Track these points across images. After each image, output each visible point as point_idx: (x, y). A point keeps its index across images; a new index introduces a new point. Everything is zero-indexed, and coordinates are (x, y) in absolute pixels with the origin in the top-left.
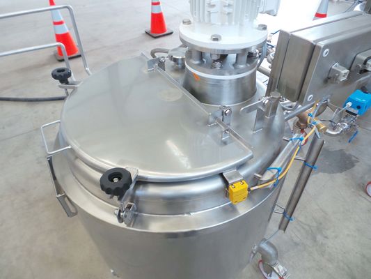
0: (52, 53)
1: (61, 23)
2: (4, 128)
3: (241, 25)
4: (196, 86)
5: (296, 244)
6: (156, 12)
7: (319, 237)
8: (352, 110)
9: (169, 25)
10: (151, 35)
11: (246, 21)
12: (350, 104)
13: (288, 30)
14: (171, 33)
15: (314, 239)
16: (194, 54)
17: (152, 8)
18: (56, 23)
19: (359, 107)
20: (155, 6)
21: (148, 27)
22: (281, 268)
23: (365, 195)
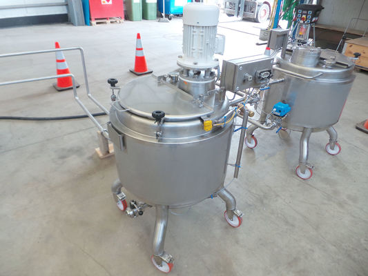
0: (52, 85)
1: (63, 61)
2: (19, 139)
3: (207, 58)
4: (185, 87)
5: (250, 205)
6: (140, 55)
7: (265, 201)
8: (277, 113)
9: (150, 66)
10: (135, 74)
11: (209, 56)
12: (275, 109)
13: (226, 60)
14: (152, 72)
15: (262, 202)
16: (185, 71)
17: (136, 53)
18: (58, 61)
19: (280, 111)
20: (139, 51)
21: (133, 67)
22: (238, 211)
23: (296, 176)
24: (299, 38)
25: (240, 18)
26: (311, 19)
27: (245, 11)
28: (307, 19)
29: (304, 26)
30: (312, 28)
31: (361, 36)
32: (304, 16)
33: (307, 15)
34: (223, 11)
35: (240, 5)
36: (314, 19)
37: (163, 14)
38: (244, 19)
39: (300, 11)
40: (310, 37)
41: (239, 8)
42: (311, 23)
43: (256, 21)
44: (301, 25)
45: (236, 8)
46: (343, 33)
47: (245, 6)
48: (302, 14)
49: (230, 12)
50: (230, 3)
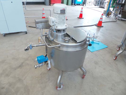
1: (44, 14)
10: (79, 18)
18: (43, 14)
24: (116, 14)
25: (98, 7)
26: (120, 8)
28: (119, 8)
29: (118, 10)
30: (120, 11)
32: (118, 7)
33: (119, 6)
34: (93, 4)
36: (121, 8)
37: (73, 4)
38: (100, 7)
39: (117, 5)
40: (120, 14)
41: (98, 3)
42: (120, 9)
43: (104, 8)
47: (101, 3)
49: (95, 4)
50: (96, 2)
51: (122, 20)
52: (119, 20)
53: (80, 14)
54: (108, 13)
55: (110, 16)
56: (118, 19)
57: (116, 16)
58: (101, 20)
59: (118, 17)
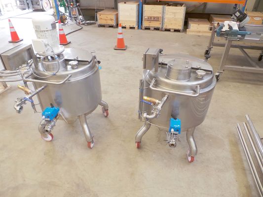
25: (31, 10)
27: (33, 5)
28: (74, 4)
29: (74, 9)
30: (78, 9)
31: (103, 10)
32: (72, 3)
33: (73, 2)
34: (16, 7)
35: (28, 2)
36: (77, 4)
38: (34, 11)
40: (80, 15)
41: (28, 4)
42: (77, 6)
43: (43, 10)
44: (72, 8)
45: (26, 4)
46: (94, 9)
47: (32, 2)
48: (70, 2)
49: (22, 7)
50: (20, 1)
51: (88, 24)
52: (83, 24)
53: (11, 33)
54: (61, 17)
55: (66, 23)
56: (81, 23)
57: (76, 20)
58: (62, 33)
59: (80, 21)
